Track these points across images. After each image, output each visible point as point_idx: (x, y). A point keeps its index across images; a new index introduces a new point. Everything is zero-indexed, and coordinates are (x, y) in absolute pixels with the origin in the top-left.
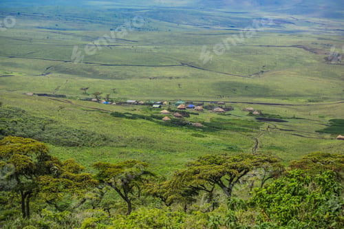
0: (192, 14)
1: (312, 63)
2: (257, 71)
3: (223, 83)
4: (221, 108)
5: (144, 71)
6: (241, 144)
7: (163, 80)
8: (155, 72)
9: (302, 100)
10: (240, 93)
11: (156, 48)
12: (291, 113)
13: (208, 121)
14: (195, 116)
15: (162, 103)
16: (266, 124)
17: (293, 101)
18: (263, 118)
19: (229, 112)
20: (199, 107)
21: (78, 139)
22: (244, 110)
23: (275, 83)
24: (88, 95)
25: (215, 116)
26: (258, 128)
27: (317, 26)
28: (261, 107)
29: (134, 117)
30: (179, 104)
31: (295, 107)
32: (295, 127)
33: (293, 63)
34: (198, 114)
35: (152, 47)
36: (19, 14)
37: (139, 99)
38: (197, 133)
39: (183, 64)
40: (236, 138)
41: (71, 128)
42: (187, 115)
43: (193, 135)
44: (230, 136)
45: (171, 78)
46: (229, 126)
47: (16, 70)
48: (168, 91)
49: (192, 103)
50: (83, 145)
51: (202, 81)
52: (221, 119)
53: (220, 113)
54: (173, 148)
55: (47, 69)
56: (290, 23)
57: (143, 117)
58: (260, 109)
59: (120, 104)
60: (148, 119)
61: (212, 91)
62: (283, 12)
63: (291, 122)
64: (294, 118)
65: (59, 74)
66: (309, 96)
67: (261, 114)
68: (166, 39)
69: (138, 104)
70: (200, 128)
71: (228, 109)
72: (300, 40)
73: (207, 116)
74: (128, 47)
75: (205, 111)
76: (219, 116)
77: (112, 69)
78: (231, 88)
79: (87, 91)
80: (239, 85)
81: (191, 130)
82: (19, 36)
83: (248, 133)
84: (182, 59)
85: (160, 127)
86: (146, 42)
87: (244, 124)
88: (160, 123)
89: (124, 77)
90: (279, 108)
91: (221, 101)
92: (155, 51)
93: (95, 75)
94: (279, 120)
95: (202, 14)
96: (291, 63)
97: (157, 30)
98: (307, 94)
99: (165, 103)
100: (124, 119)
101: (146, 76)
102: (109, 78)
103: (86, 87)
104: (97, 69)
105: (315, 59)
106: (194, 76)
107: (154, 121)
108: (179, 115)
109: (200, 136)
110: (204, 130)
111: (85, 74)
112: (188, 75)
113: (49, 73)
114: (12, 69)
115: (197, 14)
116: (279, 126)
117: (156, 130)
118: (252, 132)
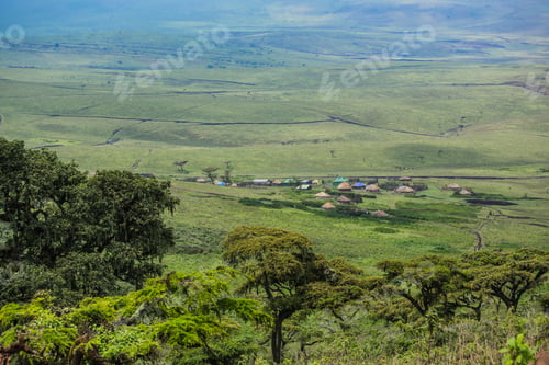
0: (338, 38)
1: (539, 110)
2: (452, 125)
3: (402, 147)
4: (408, 185)
5: (272, 131)
6: (456, 242)
7: (303, 145)
8: (289, 132)
9: (531, 170)
10: (431, 163)
11: (286, 94)
12: (518, 191)
13: (393, 207)
14: (372, 200)
15: (310, 182)
16: (485, 210)
17: (518, 172)
18: (477, 200)
19: (422, 193)
20: (374, 187)
21: (200, 242)
22: (445, 188)
23: (486, 144)
24: (187, 173)
25: (402, 199)
26: (475, 216)
27: (540, 50)
28: (470, 183)
29: (276, 205)
30: (339, 183)
31: (522, 181)
32: (532, 212)
33: (510, 111)
34: (374, 197)
35: (279, 93)
36: (57, 45)
37: (272, 176)
38: (381, 226)
39: (333, 119)
40: (445, 233)
41: (184, 225)
42: (359, 199)
43: (376, 230)
44: (435, 229)
45: (316, 141)
46: (429, 214)
47: (63, 136)
48: (315, 163)
49: (358, 181)
50: (210, 251)
51: (369, 144)
52: (413, 204)
53: (407, 194)
54: (352, 251)
55: (114, 133)
56: (496, 46)
57: (291, 205)
58: (469, 186)
59: (242, 185)
60: (299, 207)
61: (387, 161)
62: (485, 29)
63: (523, 205)
64: (525, 198)
65: (134, 141)
66: (539, 162)
67: (474, 194)
68: (300, 78)
69: (271, 184)
70: (386, 218)
71: (420, 188)
72: (515, 73)
73: (389, 200)
74: (241, 94)
75: (384, 192)
76: (408, 200)
77: (220, 130)
78: (417, 155)
79: (185, 167)
80: (427, 149)
81: (372, 223)
82: (62, 81)
83: (462, 225)
84: (331, 111)
85: (321, 219)
86: (269, 84)
87: (452, 210)
88: (321, 213)
89: (239, 142)
90: (500, 184)
91: (405, 174)
92: (287, 99)
93: (193, 140)
94: (504, 202)
95: (354, 37)
96: (506, 110)
97: (283, 64)
98: (537, 159)
99: (316, 181)
100: (262, 209)
101: (275, 139)
102: (216, 145)
103: (183, 160)
104: (195, 130)
105: (543, 103)
106: (353, 137)
107: (309, 210)
108: (346, 199)
109: (388, 231)
110: (392, 222)
111: (176, 139)
112: (342, 135)
113: (117, 140)
114: (58, 135)
115: (347, 37)
116: (506, 211)
117: (317, 224)
118: (467, 221)
